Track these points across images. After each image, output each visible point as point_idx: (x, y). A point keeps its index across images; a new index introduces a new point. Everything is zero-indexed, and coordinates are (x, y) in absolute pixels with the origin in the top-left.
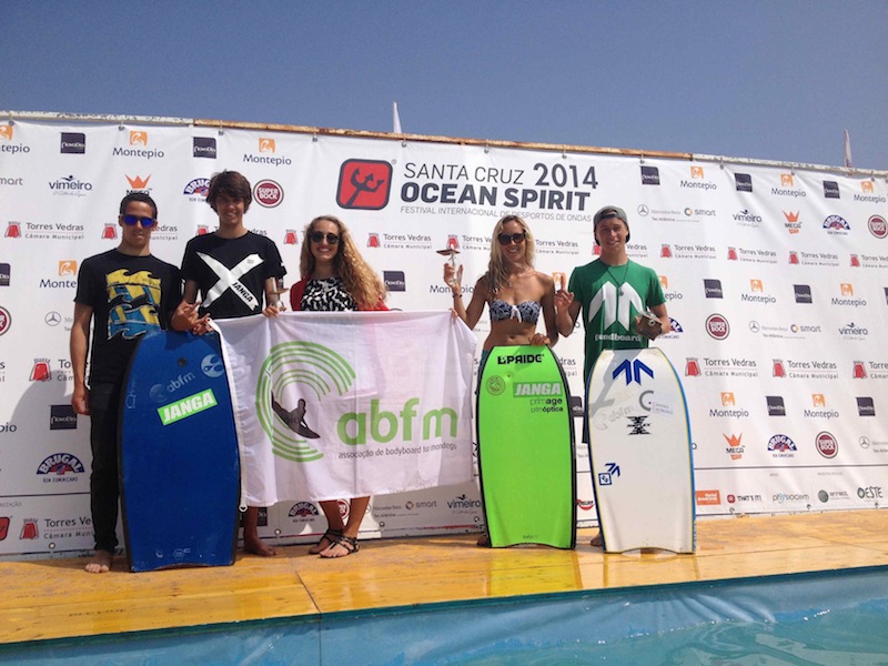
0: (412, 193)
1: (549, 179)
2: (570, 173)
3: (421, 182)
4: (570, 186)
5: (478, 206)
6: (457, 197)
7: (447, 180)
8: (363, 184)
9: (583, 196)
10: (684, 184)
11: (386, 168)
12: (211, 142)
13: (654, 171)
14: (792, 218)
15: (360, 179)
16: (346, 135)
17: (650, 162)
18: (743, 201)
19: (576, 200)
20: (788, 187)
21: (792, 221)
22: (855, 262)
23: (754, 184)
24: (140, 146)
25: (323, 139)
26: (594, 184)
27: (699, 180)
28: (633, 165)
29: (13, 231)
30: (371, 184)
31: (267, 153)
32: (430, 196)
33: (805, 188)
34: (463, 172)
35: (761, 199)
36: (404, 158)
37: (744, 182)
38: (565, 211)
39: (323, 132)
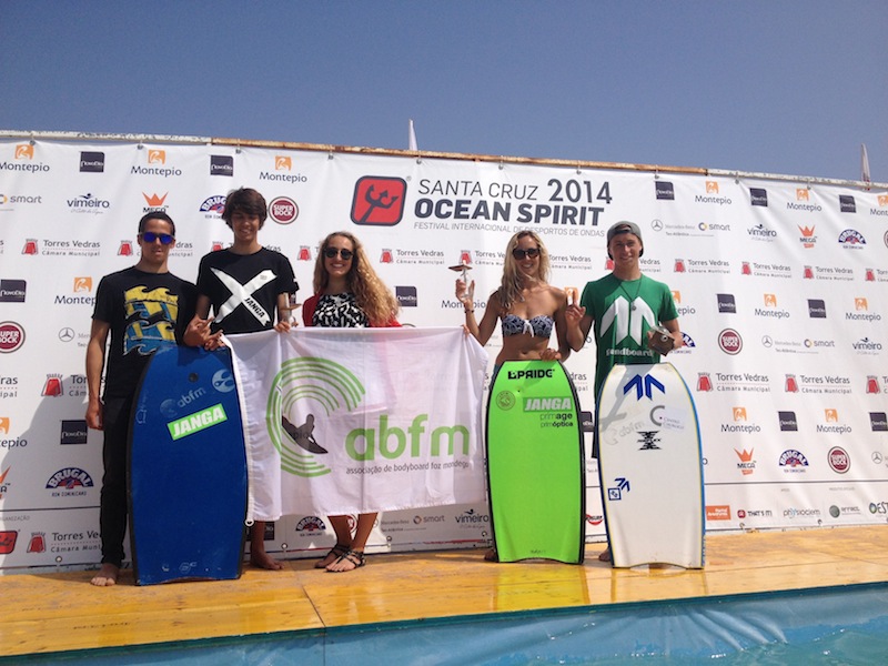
0: (427, 209)
1: (563, 194)
2: (584, 188)
3: (436, 198)
4: (583, 202)
5: (491, 222)
6: (471, 212)
7: (460, 197)
8: (378, 202)
9: (596, 211)
10: (699, 199)
11: (401, 185)
12: (228, 160)
13: (669, 186)
14: (807, 232)
15: (375, 196)
16: (362, 152)
17: (664, 178)
18: (758, 216)
19: (589, 215)
20: (804, 202)
21: (807, 236)
22: (870, 276)
23: (770, 199)
24: (158, 165)
25: (339, 157)
26: (608, 199)
27: (714, 194)
28: (647, 181)
29: (31, 248)
30: (385, 201)
31: (284, 171)
32: (443, 212)
33: (821, 202)
34: (477, 188)
35: (776, 213)
36: (419, 174)
37: (759, 197)
38: (578, 227)
39: (339, 150)
